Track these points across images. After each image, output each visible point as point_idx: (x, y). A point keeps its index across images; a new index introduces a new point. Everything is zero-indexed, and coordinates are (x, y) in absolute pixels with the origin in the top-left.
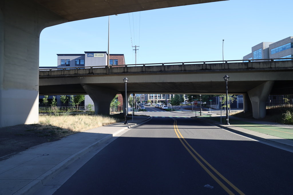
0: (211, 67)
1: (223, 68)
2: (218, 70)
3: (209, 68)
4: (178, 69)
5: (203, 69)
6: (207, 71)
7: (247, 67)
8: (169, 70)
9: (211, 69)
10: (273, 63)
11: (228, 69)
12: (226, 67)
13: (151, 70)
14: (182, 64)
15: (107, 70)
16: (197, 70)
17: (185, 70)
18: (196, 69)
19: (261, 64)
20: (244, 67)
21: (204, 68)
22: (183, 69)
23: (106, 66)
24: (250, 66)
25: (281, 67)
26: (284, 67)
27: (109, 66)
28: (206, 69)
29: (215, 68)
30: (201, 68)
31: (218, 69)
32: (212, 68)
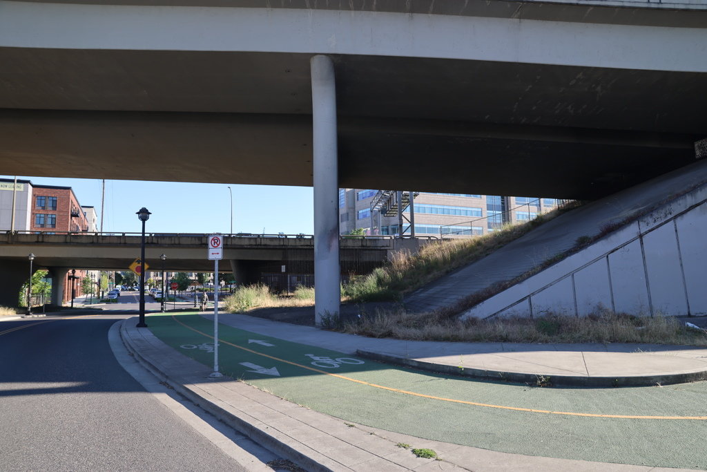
4: (115, 241)
7: (200, 243)
8: (104, 241)
9: (158, 243)
11: (179, 244)
12: (177, 242)
13: (79, 241)
14: (121, 235)
15: (10, 237)
17: (125, 243)
21: (150, 242)
22: (122, 241)
23: (8, 231)
27: (13, 231)
28: (152, 243)
29: (163, 241)
32: (160, 242)
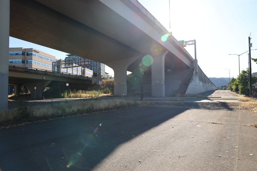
0: (30, 71)
1: (35, 72)
10: (54, 73)
14: (14, 66)
17: (16, 70)
19: (51, 73)
20: (44, 73)
24: (46, 73)
30: (25, 70)
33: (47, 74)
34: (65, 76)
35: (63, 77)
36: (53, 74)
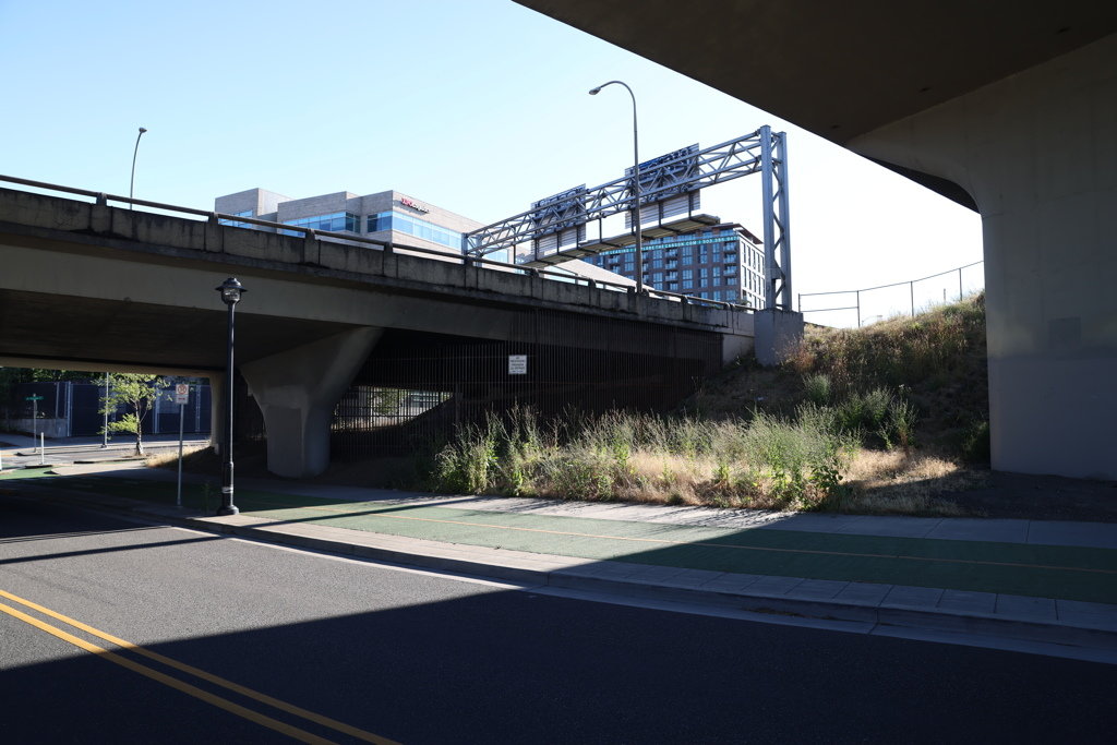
0: (134, 228)
1: (198, 243)
2: (173, 252)
3: (128, 233)
5: (89, 231)
6: (112, 242)
7: (298, 259)
9: (134, 239)
10: (392, 261)
11: (222, 252)
12: (213, 244)
16: (53, 229)
18: (49, 224)
19: (352, 255)
20: (288, 255)
21: (99, 226)
24: (311, 254)
25: (414, 278)
26: (422, 283)
28: (110, 234)
29: (156, 235)
30: (80, 222)
31: (170, 247)
32: (142, 232)
33: (311, 264)
34: (488, 291)
35: (474, 294)
36: (376, 269)
